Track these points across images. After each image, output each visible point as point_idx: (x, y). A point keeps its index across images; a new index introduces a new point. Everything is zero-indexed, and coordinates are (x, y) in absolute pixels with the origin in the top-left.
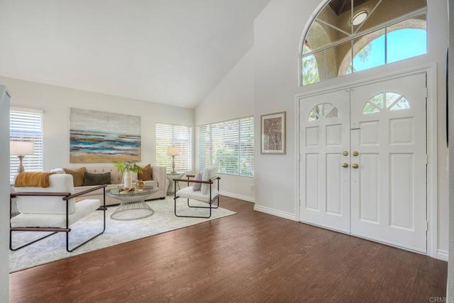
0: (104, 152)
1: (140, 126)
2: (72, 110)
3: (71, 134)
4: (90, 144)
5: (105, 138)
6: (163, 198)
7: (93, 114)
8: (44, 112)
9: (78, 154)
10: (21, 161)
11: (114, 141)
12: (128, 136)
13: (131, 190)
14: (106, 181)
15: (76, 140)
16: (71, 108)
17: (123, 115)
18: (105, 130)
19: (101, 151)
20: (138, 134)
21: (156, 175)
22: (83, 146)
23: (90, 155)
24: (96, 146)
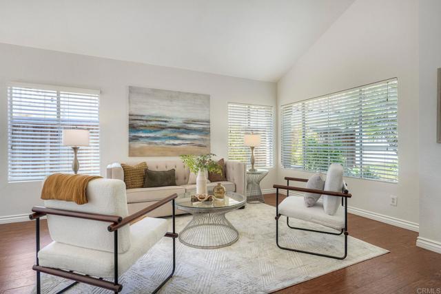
0: (167, 142)
1: (209, 107)
2: (132, 90)
3: (130, 120)
4: (151, 132)
5: (168, 125)
6: (243, 208)
7: (154, 93)
8: (101, 92)
9: (138, 145)
10: (76, 153)
11: (179, 128)
12: (194, 122)
13: (208, 200)
14: (170, 181)
15: (136, 127)
16: (130, 87)
17: (188, 93)
18: (168, 114)
19: (163, 141)
20: (208, 119)
21: (232, 173)
22: (143, 135)
23: (151, 146)
24: (158, 134)
